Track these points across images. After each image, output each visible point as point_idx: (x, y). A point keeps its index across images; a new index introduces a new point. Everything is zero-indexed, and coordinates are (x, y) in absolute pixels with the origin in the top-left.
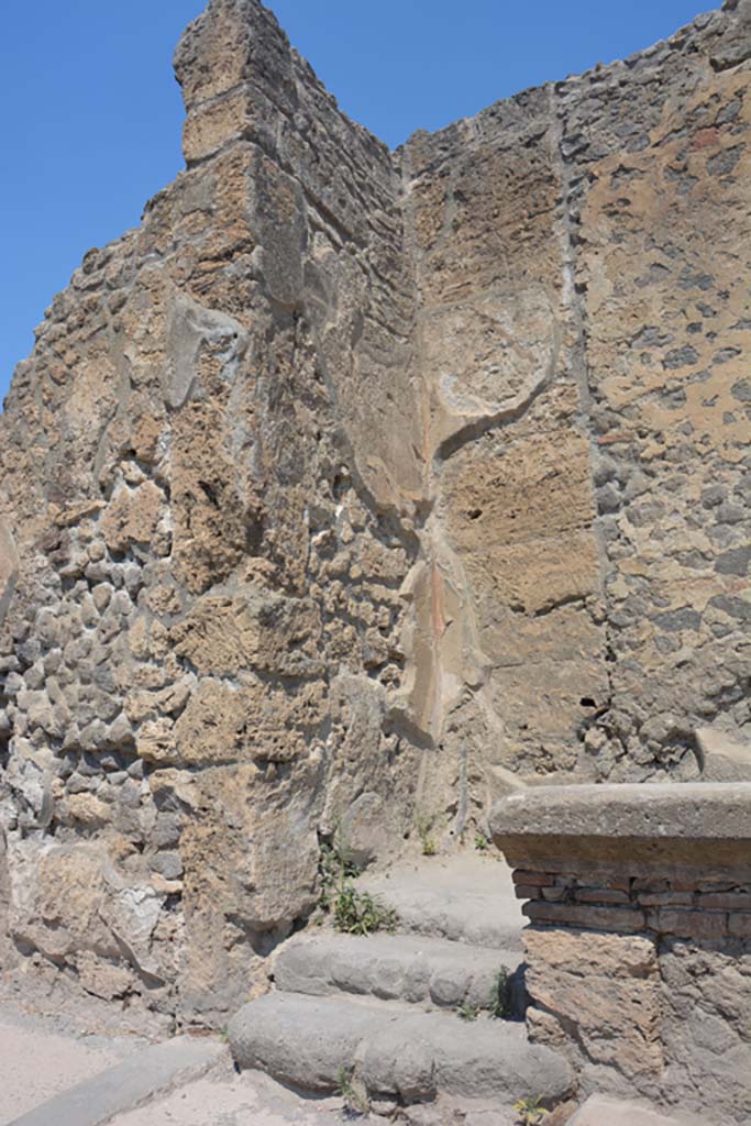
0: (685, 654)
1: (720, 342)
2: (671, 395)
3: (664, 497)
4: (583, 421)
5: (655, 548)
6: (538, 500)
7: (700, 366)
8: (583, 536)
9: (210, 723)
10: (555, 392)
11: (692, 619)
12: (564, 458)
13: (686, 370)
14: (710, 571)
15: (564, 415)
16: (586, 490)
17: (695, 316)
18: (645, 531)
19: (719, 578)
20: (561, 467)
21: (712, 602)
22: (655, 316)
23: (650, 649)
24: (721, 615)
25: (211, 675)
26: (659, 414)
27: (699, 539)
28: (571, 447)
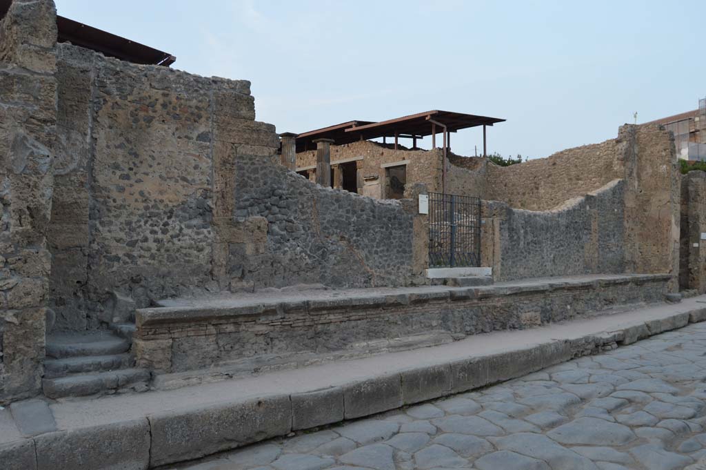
0: (114, 269)
1: (138, 176)
2: (121, 190)
3: (113, 219)
4: (88, 186)
5: (108, 235)
6: (68, 210)
7: (132, 182)
8: (83, 226)
10: (79, 173)
11: (117, 259)
12: (80, 198)
13: (126, 181)
14: (125, 245)
15: (82, 182)
16: (86, 211)
17: (132, 166)
18: (107, 229)
19: (127, 248)
20: (79, 201)
21: (124, 255)
22: (120, 159)
23: (103, 267)
24: (127, 259)
25: (28, 277)
26: (115, 194)
27: (122, 235)
28: (83, 195)
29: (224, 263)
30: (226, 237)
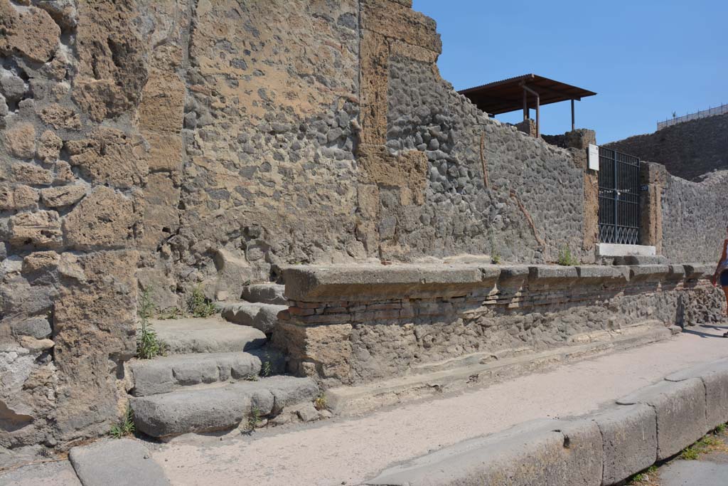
0: (221, 211)
1: (257, 66)
2: (232, 81)
3: (220, 130)
4: (182, 72)
5: (212, 155)
6: (151, 107)
7: (248, 72)
8: (174, 136)
9: (105, 219)
10: (170, 48)
11: (227, 195)
12: (170, 89)
13: (240, 71)
14: (237, 173)
15: (173, 65)
16: (180, 112)
17: (249, 48)
18: (210, 144)
19: (240, 178)
20: (168, 93)
21: (236, 189)
22: (231, 35)
23: (204, 206)
24: (239, 196)
25: (107, 185)
26: (224, 88)
27: (234, 157)
28: (174, 84)
29: (374, 215)
30: (377, 176)
